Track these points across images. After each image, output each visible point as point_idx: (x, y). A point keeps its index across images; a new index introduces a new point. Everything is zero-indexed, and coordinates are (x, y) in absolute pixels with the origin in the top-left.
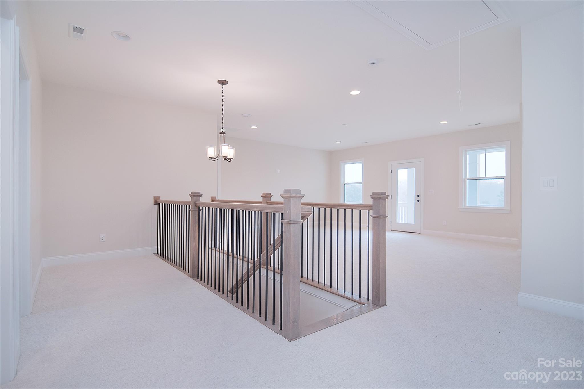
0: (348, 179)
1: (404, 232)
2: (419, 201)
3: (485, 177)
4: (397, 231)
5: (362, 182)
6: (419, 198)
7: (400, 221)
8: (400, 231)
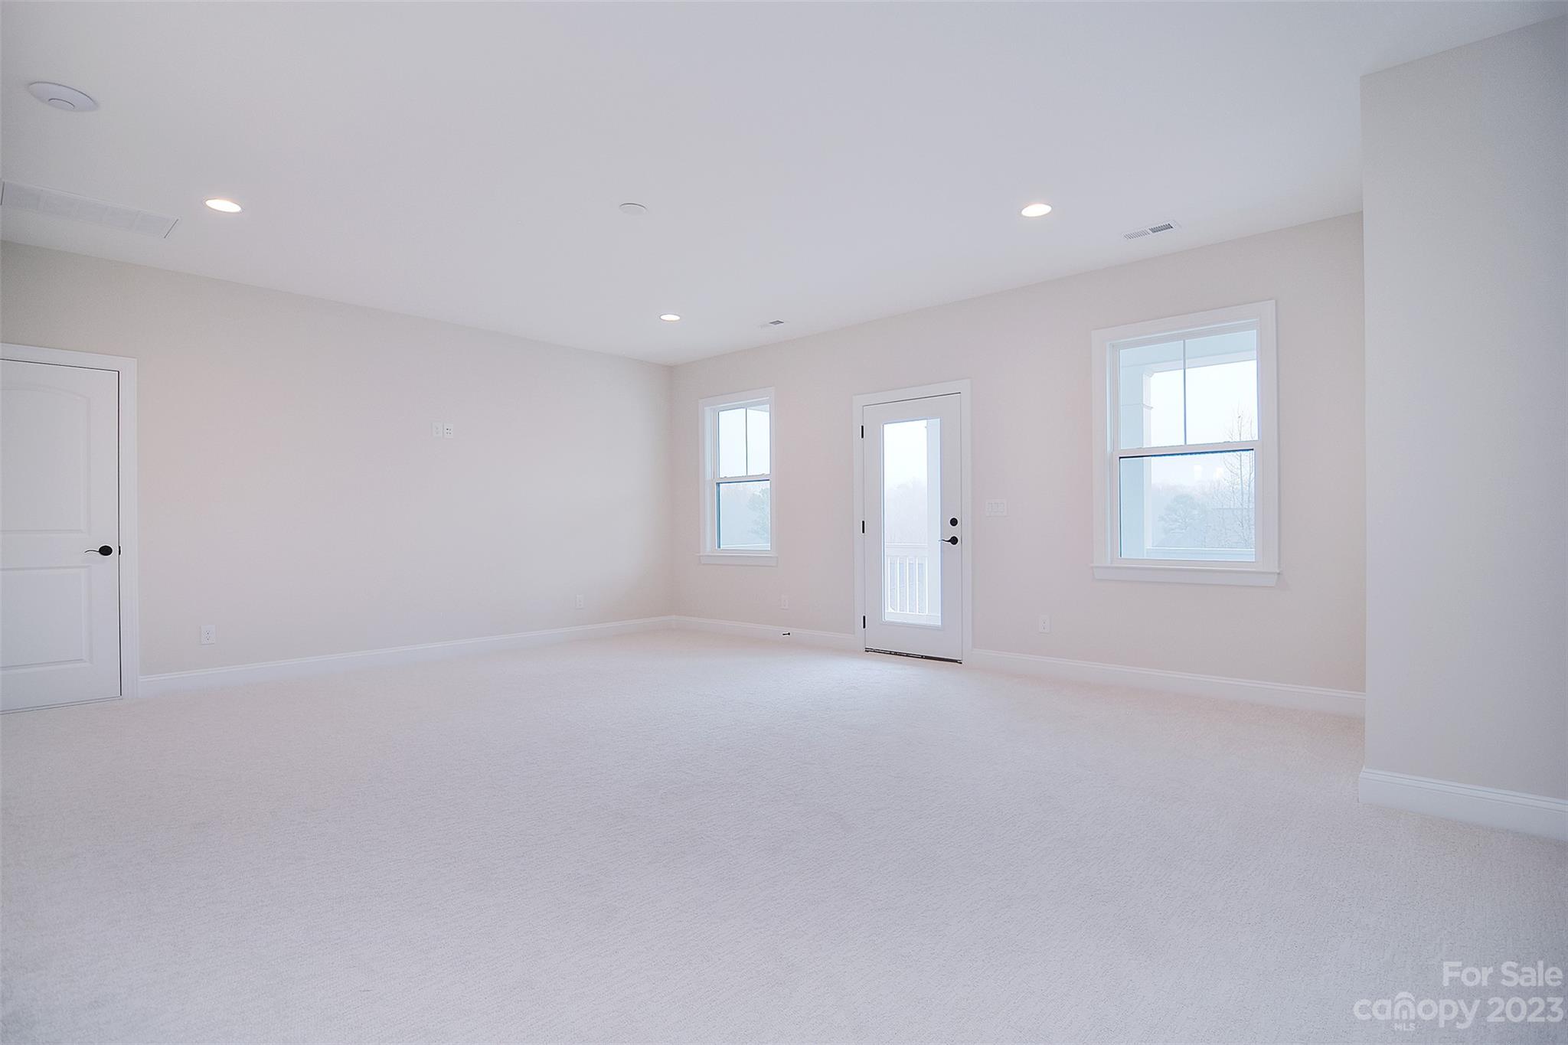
0: (730, 465)
1: (908, 655)
2: (954, 540)
3: (1183, 444)
4: (885, 652)
5: (769, 473)
6: (954, 531)
7: (892, 612)
8: (896, 654)
